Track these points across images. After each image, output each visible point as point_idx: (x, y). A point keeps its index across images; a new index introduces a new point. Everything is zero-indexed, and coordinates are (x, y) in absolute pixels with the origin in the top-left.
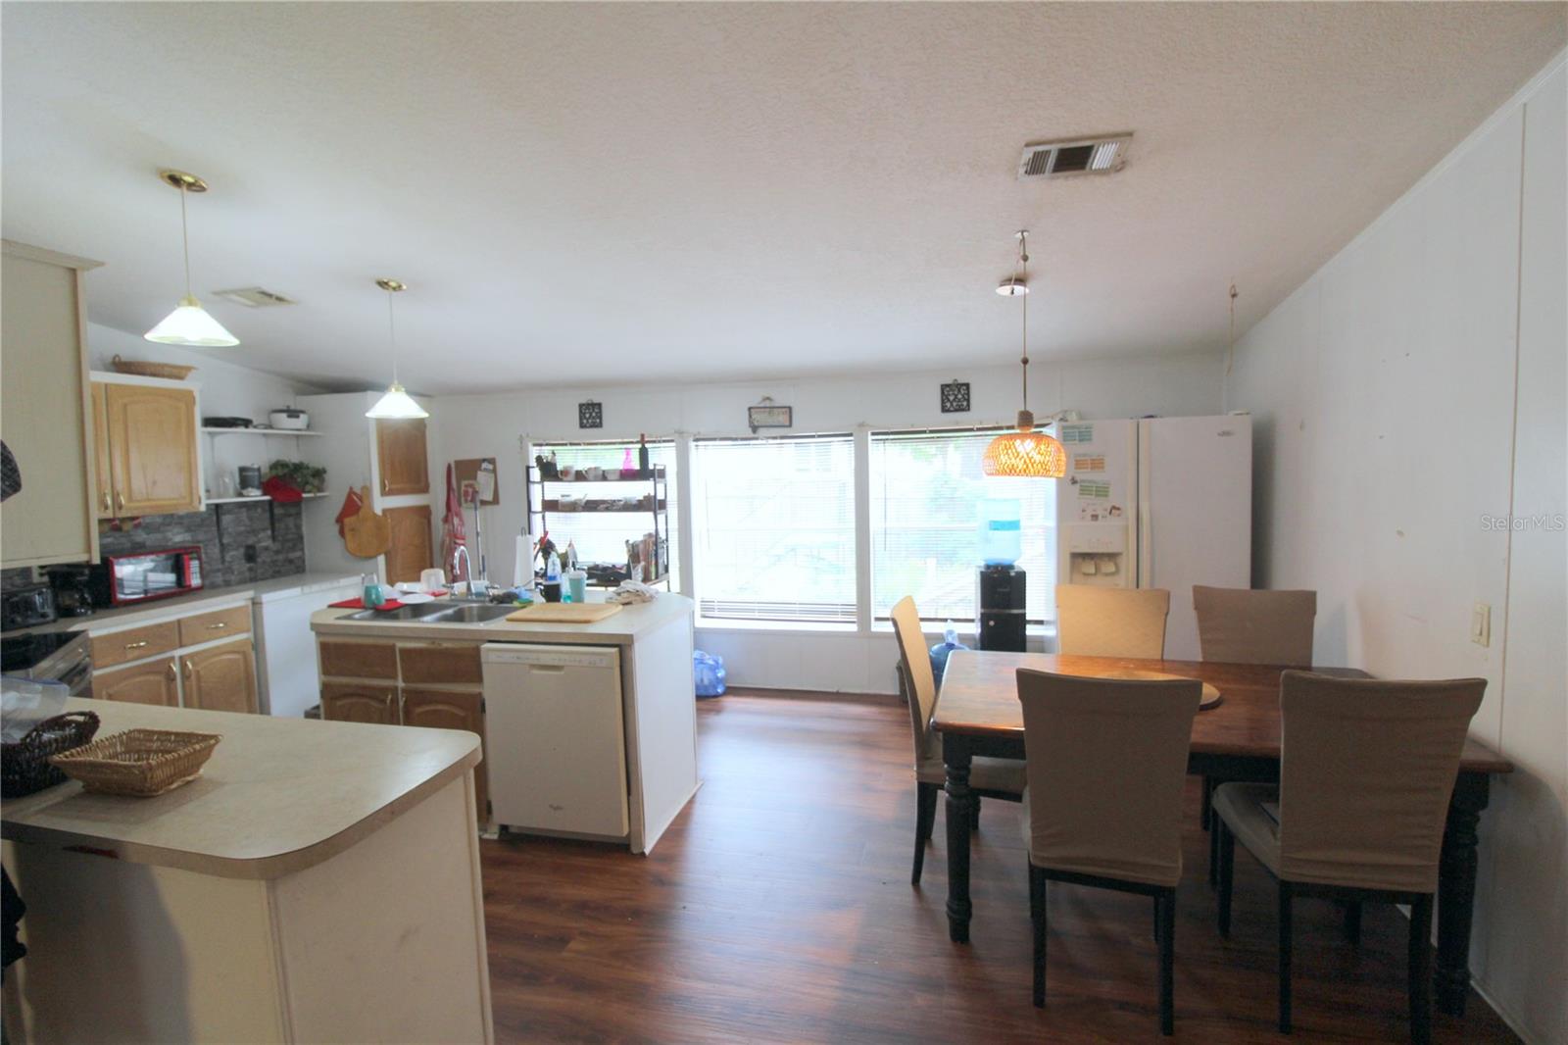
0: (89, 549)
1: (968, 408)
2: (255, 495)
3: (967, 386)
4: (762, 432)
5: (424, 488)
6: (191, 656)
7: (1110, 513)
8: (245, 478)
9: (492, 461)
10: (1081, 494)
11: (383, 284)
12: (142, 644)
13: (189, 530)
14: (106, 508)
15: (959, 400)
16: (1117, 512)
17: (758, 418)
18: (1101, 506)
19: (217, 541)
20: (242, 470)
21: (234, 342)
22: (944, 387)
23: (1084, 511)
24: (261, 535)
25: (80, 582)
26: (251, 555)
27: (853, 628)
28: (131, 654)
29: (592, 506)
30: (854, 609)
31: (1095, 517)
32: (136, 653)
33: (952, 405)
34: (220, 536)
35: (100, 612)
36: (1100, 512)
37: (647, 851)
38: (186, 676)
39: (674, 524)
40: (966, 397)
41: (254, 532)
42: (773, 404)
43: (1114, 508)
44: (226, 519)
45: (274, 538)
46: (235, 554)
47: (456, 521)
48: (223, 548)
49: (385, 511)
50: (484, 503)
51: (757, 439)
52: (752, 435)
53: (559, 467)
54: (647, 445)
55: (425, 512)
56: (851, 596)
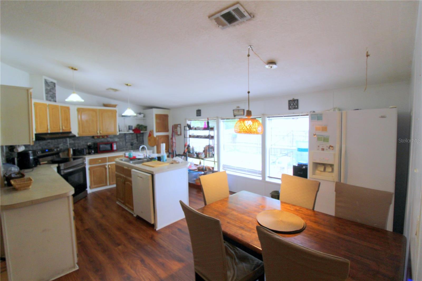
1: (297, 108)
2: (131, 132)
3: (297, 100)
4: (237, 117)
5: (167, 131)
6: (110, 165)
7: (329, 148)
8: (130, 128)
9: (180, 125)
10: (318, 140)
11: (127, 85)
12: (100, 161)
13: (119, 138)
15: (295, 105)
16: (332, 148)
17: (236, 113)
18: (326, 145)
19: (125, 141)
20: (129, 126)
21: (83, 101)
22: (289, 101)
23: (318, 147)
24: (134, 140)
25: (92, 148)
26: (132, 145)
27: (261, 179)
28: (97, 163)
29: (198, 137)
30: (261, 173)
31: (323, 149)
33: (292, 107)
34: (125, 140)
35: (95, 154)
36: (325, 148)
37: (157, 229)
38: (109, 168)
39: (216, 143)
40: (297, 104)
41: (132, 139)
42: (239, 109)
43: (331, 146)
44: (127, 136)
45: (137, 141)
46: (129, 144)
47: (174, 139)
48: (126, 142)
49: (157, 136)
50: (178, 135)
51: (235, 119)
52: (234, 118)
53: (192, 127)
54: (209, 121)
55: (167, 136)
56: (260, 169)
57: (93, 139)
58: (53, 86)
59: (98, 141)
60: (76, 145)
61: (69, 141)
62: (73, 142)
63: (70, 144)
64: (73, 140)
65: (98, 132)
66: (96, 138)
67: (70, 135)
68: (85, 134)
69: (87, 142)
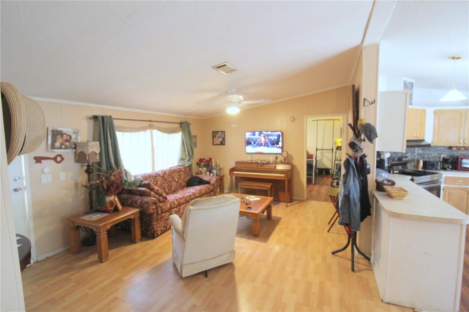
0: (403, 150)
12: (461, 181)
14: (460, 143)
25: (449, 162)
28: (457, 183)
32: (458, 183)
35: (453, 171)
57: (450, 151)
58: (411, 87)
59: (456, 153)
60: (426, 156)
61: (417, 151)
62: (422, 152)
63: (418, 154)
64: (422, 150)
65: (461, 141)
66: (455, 149)
67: (423, 143)
68: (440, 144)
69: (441, 154)
